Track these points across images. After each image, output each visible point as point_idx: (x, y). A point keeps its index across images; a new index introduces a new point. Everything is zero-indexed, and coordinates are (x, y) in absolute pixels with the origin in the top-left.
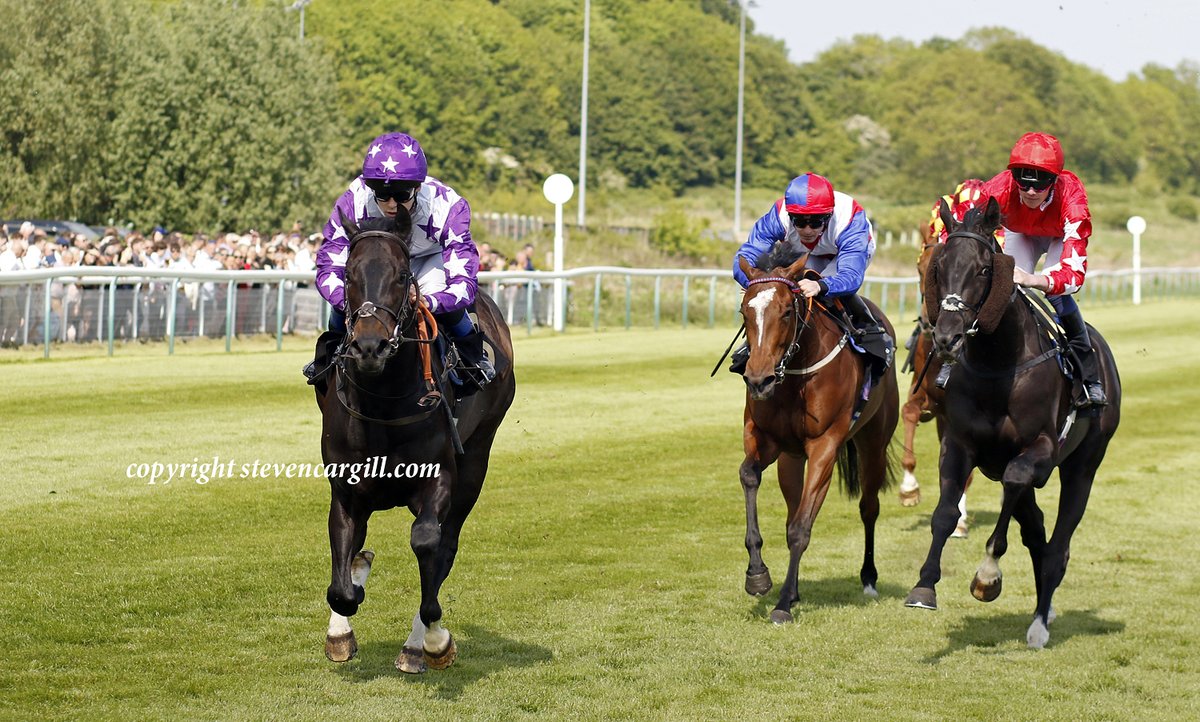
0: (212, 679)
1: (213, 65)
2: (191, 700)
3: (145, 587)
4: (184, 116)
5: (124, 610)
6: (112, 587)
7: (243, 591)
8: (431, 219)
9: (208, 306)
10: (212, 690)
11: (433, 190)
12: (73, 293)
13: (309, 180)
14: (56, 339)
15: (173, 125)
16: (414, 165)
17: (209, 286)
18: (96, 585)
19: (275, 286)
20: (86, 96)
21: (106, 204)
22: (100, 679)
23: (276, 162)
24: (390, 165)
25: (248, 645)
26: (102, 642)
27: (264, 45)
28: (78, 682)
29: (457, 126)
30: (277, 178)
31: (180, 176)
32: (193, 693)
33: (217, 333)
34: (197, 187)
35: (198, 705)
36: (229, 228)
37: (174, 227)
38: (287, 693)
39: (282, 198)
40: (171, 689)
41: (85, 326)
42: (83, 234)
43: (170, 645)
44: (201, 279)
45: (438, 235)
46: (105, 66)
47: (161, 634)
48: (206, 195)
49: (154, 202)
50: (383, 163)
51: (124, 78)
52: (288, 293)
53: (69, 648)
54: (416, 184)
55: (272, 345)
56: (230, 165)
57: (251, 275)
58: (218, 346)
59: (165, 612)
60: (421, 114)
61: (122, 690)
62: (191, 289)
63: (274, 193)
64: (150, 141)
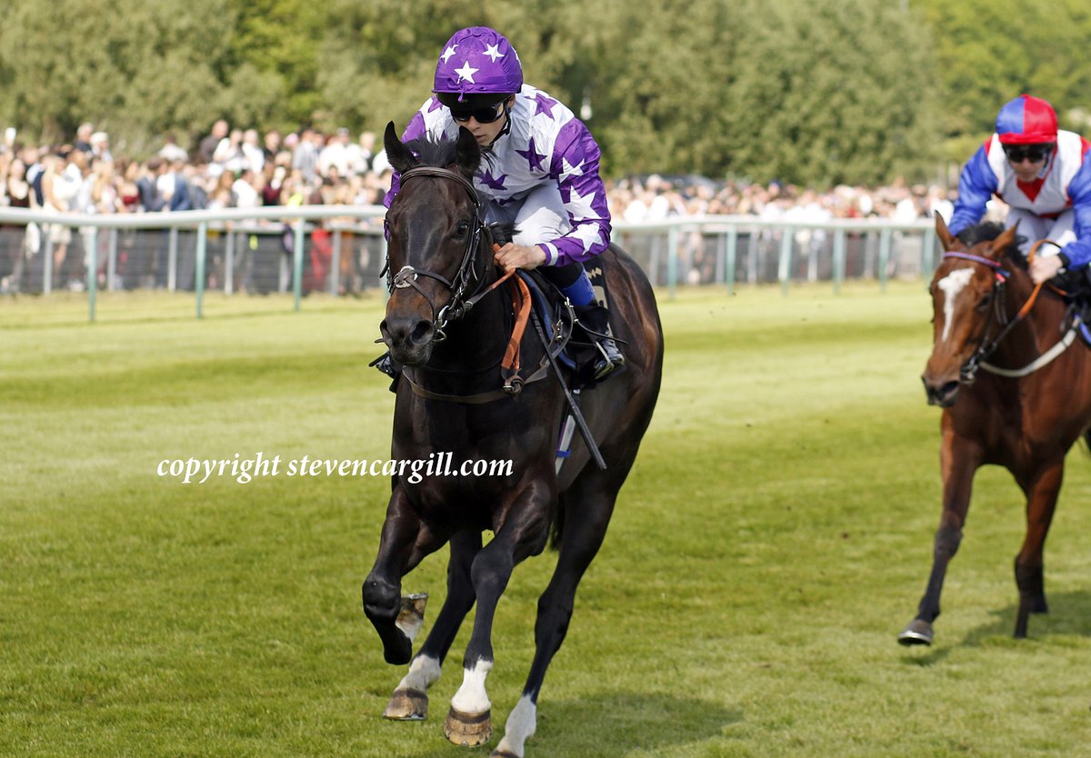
0: (823, 590)
1: (823, 34)
2: (803, 609)
3: (760, 507)
4: (797, 81)
5: (741, 528)
6: (730, 506)
7: (850, 511)
8: (532, 142)
9: (819, 253)
10: (821, 599)
11: (533, 105)
12: (696, 241)
13: (911, 138)
14: (681, 283)
15: (787, 88)
16: (499, 72)
17: (820, 236)
18: (717, 505)
19: (879, 234)
20: (708, 62)
21: (726, 161)
22: (720, 590)
23: (880, 123)
24: (466, 73)
25: (854, 560)
26: (721, 556)
27: (869, 15)
28: (699, 593)
29: (1046, 89)
30: (881, 137)
31: (793, 134)
32: (804, 602)
33: (826, 276)
34: (809, 145)
35: (808, 613)
36: (838, 181)
37: (789, 181)
38: (889, 603)
39: (886, 155)
40: (784, 599)
41: (707, 271)
42: (705, 188)
43: (783, 559)
44: (812, 228)
45: (546, 164)
46: (726, 36)
47: (775, 549)
48: (817, 152)
49: (769, 159)
50: (457, 71)
51: (743, 46)
52: (892, 241)
53: (692, 561)
54: (507, 98)
55: (876, 288)
56: (839, 125)
57: (857, 224)
58: (827, 289)
59: (780, 529)
60: (1013, 78)
61: (741, 599)
62: (803, 237)
63: (878, 149)
64: (766, 103)
